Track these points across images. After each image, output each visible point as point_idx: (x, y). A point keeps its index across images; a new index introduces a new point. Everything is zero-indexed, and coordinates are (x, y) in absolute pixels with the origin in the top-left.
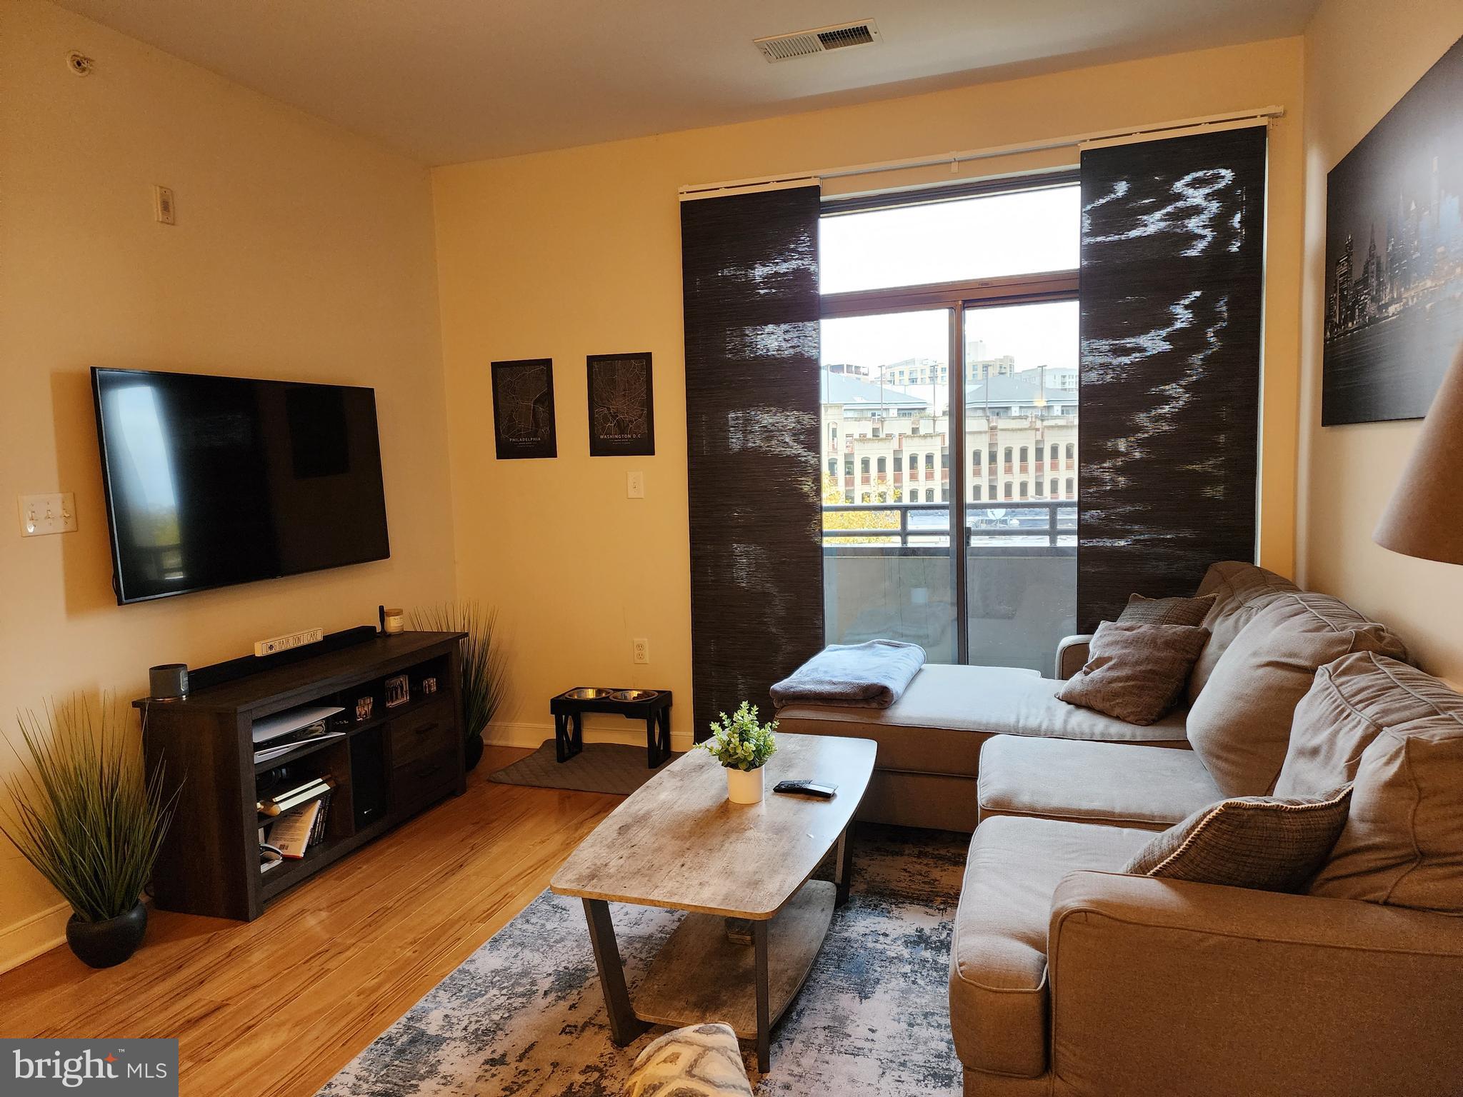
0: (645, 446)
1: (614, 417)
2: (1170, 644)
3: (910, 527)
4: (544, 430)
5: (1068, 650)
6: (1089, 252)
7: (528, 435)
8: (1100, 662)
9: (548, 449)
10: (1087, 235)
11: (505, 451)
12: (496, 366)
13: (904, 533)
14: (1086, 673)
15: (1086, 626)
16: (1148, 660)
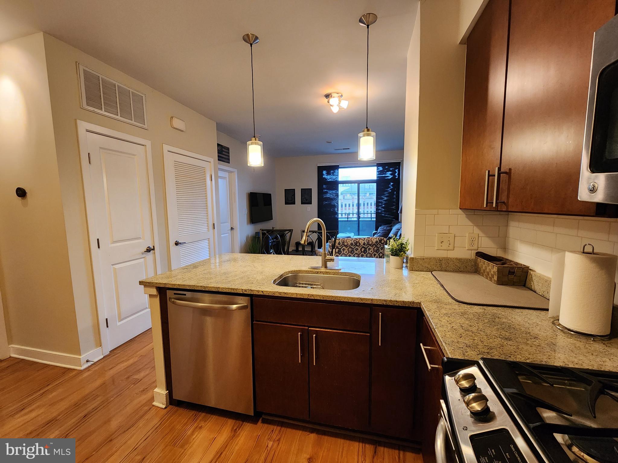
0: (310, 203)
1: (305, 198)
2: (388, 230)
3: (349, 217)
4: (293, 200)
5: (374, 233)
6: (378, 177)
7: (291, 201)
8: (379, 233)
9: (294, 203)
10: (378, 175)
11: (286, 203)
12: (285, 190)
13: (348, 218)
14: (377, 234)
15: (377, 230)
16: (385, 232)
